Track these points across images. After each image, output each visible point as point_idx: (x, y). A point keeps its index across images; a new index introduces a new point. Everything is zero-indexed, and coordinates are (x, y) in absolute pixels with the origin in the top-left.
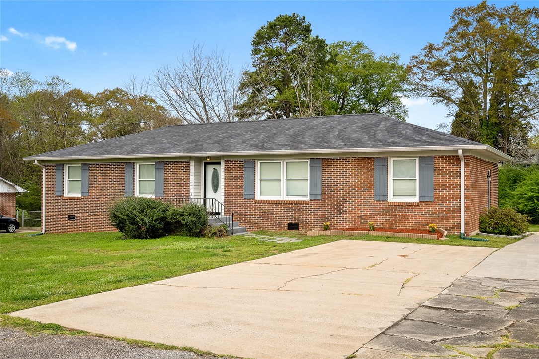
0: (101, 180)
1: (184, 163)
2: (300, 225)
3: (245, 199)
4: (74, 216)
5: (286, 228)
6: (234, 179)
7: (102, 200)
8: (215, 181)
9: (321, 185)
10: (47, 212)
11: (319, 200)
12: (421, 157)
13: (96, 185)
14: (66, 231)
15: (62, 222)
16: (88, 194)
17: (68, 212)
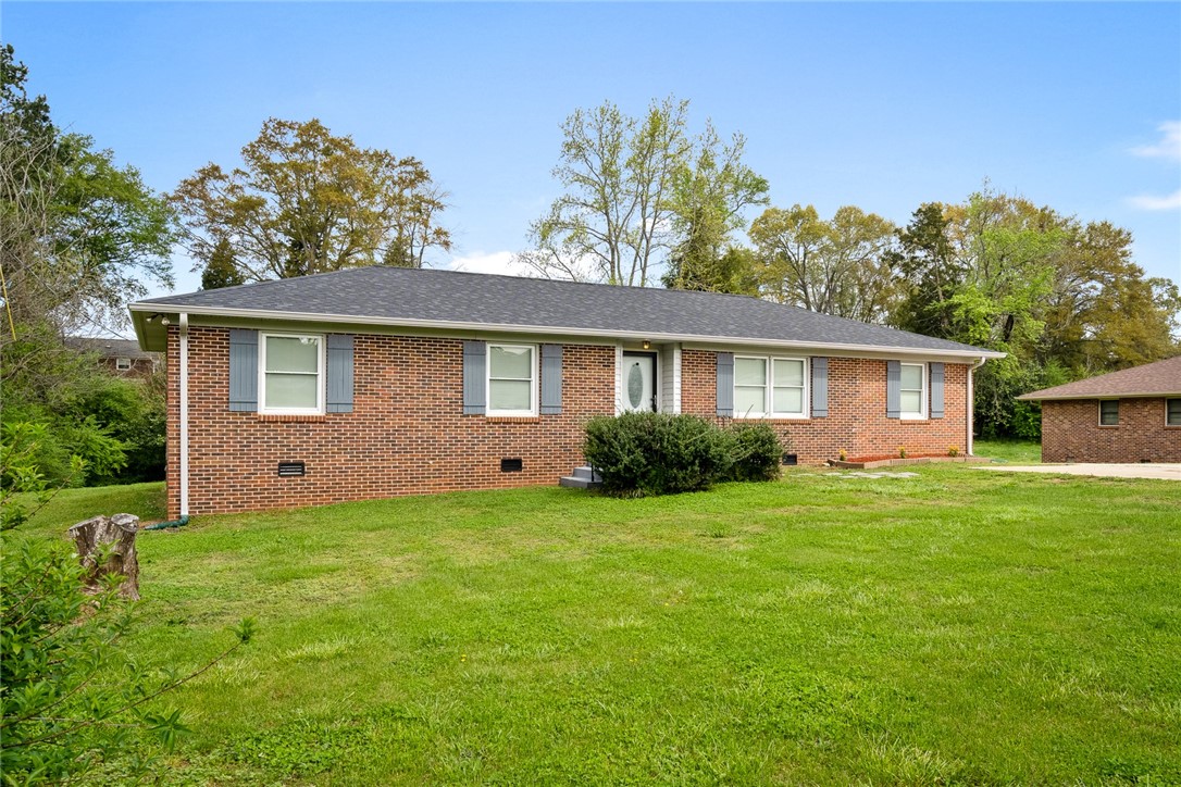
0: (391, 374)
1: (603, 350)
2: (800, 457)
3: (718, 418)
4: (302, 465)
6: (698, 383)
7: (394, 422)
8: (635, 386)
9: (826, 396)
10: (192, 459)
11: (823, 418)
12: (930, 363)
13: (377, 387)
14: (268, 503)
15: (255, 481)
16: (350, 409)
17: (280, 455)
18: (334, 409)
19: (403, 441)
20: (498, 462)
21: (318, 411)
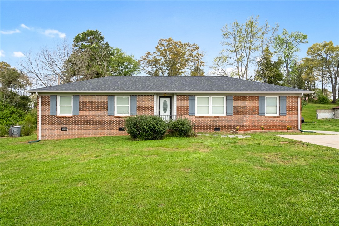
0: (89, 105)
1: (150, 96)
2: (221, 129)
3: (190, 116)
4: (67, 128)
5: (213, 130)
6: (183, 105)
7: (89, 117)
8: (165, 106)
9: (232, 108)
10: (42, 126)
11: (231, 116)
12: (280, 96)
13: (85, 108)
14: (59, 138)
15: (56, 132)
16: (78, 114)
17: (62, 125)
18: (74, 114)
19: (92, 122)
20: (118, 128)
21: (71, 115)
